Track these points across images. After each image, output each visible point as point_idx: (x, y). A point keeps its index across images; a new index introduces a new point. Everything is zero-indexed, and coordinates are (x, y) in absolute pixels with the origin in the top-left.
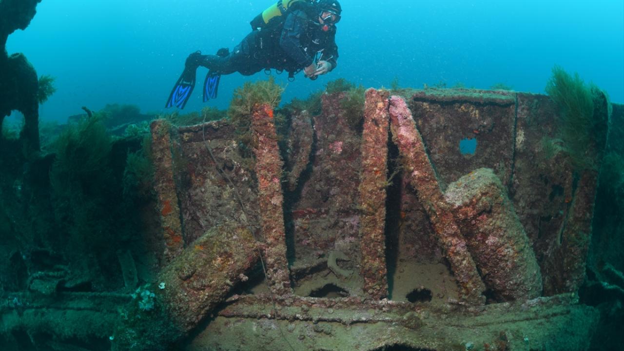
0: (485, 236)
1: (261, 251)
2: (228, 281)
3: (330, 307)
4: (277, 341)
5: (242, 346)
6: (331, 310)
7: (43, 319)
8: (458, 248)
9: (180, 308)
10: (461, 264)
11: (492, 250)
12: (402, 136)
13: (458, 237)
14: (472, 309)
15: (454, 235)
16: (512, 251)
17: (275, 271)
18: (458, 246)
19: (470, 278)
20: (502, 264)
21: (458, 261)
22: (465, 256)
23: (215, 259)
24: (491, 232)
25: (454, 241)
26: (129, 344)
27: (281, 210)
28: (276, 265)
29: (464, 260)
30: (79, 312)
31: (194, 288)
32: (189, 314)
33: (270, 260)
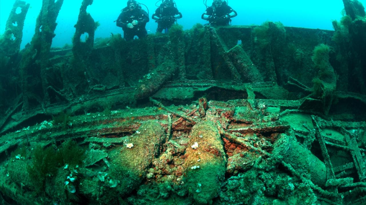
0: (237, 60)
1: (178, 68)
2: (170, 74)
3: (197, 82)
4: (182, 92)
5: (172, 95)
6: (197, 83)
7: (95, 102)
8: (231, 64)
9: (158, 79)
10: (232, 69)
11: (240, 64)
12: (213, 37)
13: (230, 61)
14: (238, 84)
15: (228, 61)
16: (246, 65)
17: (182, 73)
18: (230, 64)
19: (235, 73)
20: (244, 69)
21: (231, 68)
22: (233, 67)
23: (167, 68)
24: (238, 59)
25: (229, 62)
26: (142, 89)
27: (184, 56)
28: (182, 71)
29: (233, 68)
30: (113, 96)
31: (161, 74)
32: (160, 81)
33: (181, 70)
